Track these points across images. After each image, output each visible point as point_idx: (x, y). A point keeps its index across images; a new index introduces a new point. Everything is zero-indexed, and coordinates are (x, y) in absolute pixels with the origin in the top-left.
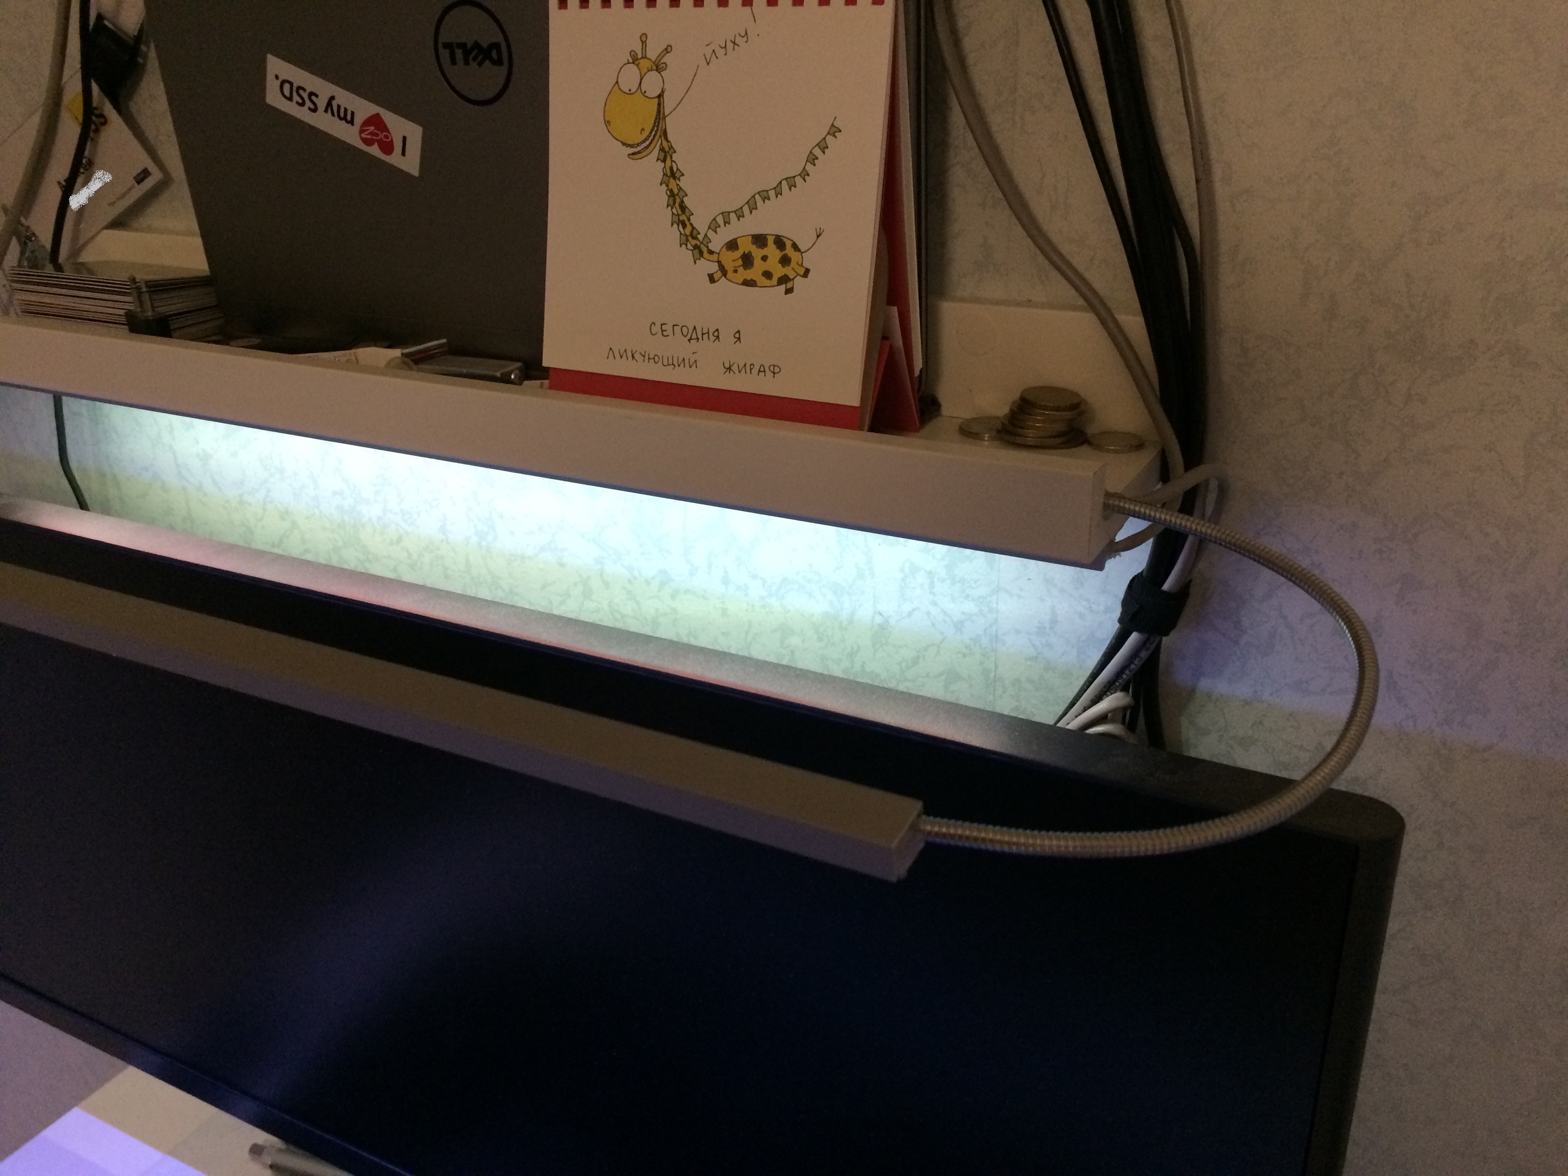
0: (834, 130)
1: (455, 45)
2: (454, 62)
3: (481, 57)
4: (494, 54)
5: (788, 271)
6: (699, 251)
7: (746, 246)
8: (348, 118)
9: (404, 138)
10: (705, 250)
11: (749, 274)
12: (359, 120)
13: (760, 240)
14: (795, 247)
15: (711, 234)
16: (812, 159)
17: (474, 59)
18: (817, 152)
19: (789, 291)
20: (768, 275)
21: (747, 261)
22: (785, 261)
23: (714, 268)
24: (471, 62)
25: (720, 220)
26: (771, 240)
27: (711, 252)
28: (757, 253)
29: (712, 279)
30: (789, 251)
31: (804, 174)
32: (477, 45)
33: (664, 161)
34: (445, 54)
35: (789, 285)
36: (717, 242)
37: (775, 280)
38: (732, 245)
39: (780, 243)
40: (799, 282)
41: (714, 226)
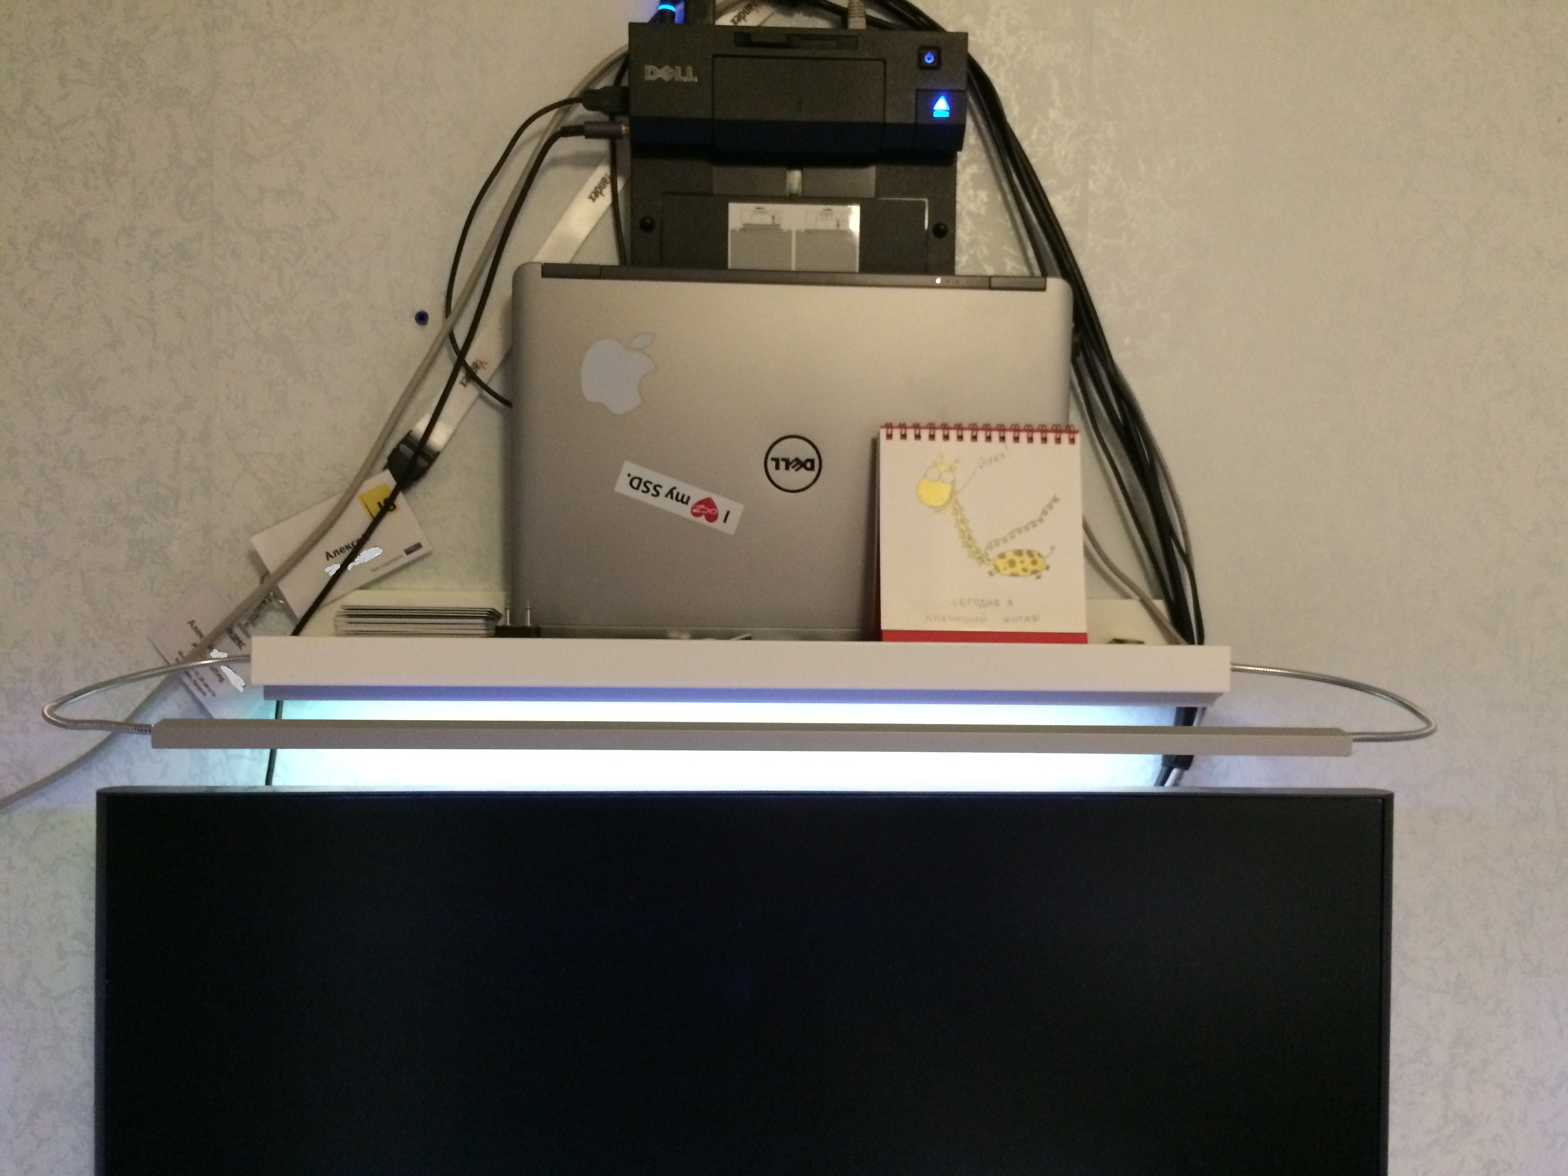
0: (1055, 500)
1: (780, 460)
2: (777, 467)
3: (798, 466)
4: (809, 465)
5: (1036, 567)
6: (982, 559)
7: (1010, 556)
8: (683, 500)
9: (728, 513)
10: (985, 559)
11: (1014, 570)
12: (692, 502)
13: (1019, 553)
14: (1039, 555)
15: (988, 551)
16: (1045, 513)
17: (793, 467)
18: (1047, 509)
19: (1039, 577)
20: (1025, 570)
21: (1012, 563)
22: (1034, 562)
23: (991, 568)
24: (790, 468)
25: (993, 544)
26: (1025, 553)
27: (989, 560)
28: (1017, 559)
29: (991, 574)
30: (1036, 557)
31: (1041, 520)
32: (797, 460)
33: (956, 514)
34: (771, 465)
35: (1038, 574)
36: (993, 554)
37: (1029, 573)
38: (1002, 556)
39: (1030, 553)
40: (1044, 573)
41: (990, 547)
